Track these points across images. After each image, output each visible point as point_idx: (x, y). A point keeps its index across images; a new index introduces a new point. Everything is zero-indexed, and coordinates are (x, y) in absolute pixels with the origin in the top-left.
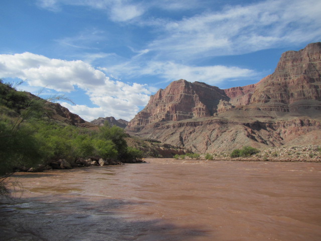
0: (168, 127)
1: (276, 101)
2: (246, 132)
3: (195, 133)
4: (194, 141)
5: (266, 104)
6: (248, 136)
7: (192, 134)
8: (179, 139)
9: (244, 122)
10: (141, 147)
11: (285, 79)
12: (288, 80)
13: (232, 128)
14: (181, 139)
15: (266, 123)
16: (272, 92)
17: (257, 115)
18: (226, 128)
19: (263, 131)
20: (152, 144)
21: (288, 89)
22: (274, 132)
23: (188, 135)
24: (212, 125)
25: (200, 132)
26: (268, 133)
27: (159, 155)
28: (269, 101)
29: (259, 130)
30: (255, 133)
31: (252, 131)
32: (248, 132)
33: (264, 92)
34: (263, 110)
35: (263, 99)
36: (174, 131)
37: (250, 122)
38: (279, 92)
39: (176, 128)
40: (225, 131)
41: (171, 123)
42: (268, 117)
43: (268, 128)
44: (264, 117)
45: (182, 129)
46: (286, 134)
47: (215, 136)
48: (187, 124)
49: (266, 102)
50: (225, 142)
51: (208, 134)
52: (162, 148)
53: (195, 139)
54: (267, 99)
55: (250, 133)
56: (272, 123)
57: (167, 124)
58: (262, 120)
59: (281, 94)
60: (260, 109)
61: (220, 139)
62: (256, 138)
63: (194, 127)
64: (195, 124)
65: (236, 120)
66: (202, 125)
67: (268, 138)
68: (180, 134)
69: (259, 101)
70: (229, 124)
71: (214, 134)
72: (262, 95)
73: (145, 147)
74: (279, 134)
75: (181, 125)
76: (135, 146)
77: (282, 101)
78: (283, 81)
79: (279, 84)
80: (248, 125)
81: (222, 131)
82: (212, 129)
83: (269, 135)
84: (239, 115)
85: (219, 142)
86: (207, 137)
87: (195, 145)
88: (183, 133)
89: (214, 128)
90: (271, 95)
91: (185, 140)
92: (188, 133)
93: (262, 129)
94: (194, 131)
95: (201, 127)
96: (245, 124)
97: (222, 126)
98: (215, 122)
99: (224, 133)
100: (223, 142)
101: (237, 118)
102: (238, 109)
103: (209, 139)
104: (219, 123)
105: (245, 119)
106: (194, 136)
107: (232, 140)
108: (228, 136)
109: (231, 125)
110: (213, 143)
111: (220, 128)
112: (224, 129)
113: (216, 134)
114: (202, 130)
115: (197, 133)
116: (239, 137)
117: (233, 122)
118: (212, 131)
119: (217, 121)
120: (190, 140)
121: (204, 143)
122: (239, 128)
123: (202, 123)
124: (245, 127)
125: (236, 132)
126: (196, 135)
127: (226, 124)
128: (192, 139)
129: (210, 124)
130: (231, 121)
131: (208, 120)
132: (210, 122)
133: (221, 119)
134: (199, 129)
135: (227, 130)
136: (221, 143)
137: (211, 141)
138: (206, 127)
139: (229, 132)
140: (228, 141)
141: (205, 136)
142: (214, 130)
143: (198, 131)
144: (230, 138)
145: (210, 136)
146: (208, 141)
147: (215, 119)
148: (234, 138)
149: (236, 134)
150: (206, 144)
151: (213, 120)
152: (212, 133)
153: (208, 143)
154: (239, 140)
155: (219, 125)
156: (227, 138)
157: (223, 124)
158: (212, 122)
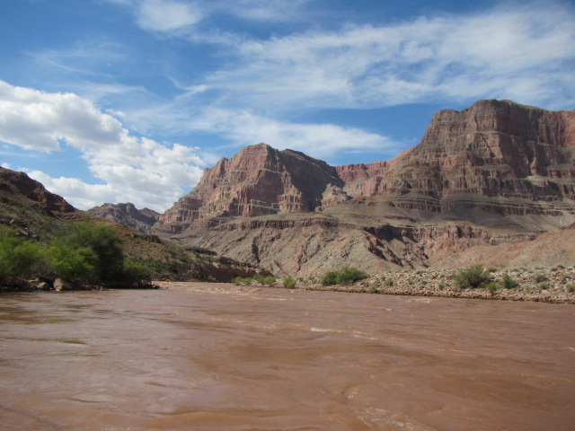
0: (233, 227)
1: (421, 192)
2: (368, 243)
3: (280, 240)
4: (278, 255)
5: (404, 196)
6: (371, 250)
7: (276, 242)
8: (251, 249)
9: (366, 225)
10: (178, 261)
11: (437, 156)
12: (441, 159)
13: (345, 235)
14: (255, 249)
15: (402, 229)
16: (414, 177)
17: (388, 214)
18: (333, 235)
19: (396, 242)
20: (198, 256)
21: (442, 173)
22: (415, 245)
23: (268, 243)
24: (310, 228)
25: (289, 238)
26: (403, 246)
27: (210, 277)
28: (409, 192)
29: (389, 240)
30: (382, 246)
31: (377, 242)
32: (371, 243)
33: (401, 175)
34: (399, 206)
35: (400, 187)
36: (243, 235)
37: (376, 225)
38: (426, 178)
39: (247, 230)
40: (332, 240)
41: (238, 221)
42: (406, 218)
43: (404, 238)
44: (399, 218)
45: (257, 232)
46: (434, 249)
47: (315, 247)
48: (268, 224)
49: (404, 192)
50: (331, 258)
51: (303, 243)
52: (215, 264)
53: (280, 250)
54: (406, 188)
55: (375, 244)
56: (412, 230)
57: (232, 222)
58: (395, 223)
59: (429, 182)
60: (393, 205)
61: (324, 252)
62: (384, 254)
63: (280, 230)
64: (281, 225)
65: (352, 221)
66: (293, 226)
67: (404, 255)
68: (254, 241)
69: (393, 190)
70: (339, 228)
71: (314, 243)
72: (397, 181)
73: (184, 261)
74: (422, 248)
75: (255, 225)
76: (167, 258)
77: (431, 193)
78: (434, 159)
79: (428, 165)
80: (372, 230)
81: (329, 238)
82: (311, 234)
83: (405, 250)
84: (357, 213)
85: (320, 258)
86: (300, 248)
87: (279, 262)
88: (259, 240)
89: (314, 233)
90: (413, 181)
91: (262, 251)
92: (267, 240)
93: (395, 240)
94: (279, 236)
95: (291, 230)
96: (367, 228)
97: (327, 230)
98: (316, 222)
99: (331, 242)
100: (327, 258)
101: (354, 218)
102: (357, 203)
103: (305, 253)
104: (323, 225)
105: (367, 219)
106: (279, 246)
107: (343, 255)
108: (336, 248)
109: (343, 228)
110: (311, 259)
111: (323, 233)
112: (331, 236)
113: (317, 243)
114: (292, 235)
115: (284, 239)
116: (356, 250)
117: (346, 224)
118: (310, 239)
119: (320, 222)
120: (270, 252)
121: (296, 258)
122: (357, 235)
123: (294, 223)
124: (366, 235)
125: (351, 242)
126: (282, 245)
127: (336, 227)
128: (275, 251)
129: (307, 226)
130: (343, 223)
131: (304, 218)
132: (308, 223)
133: (327, 217)
134: (288, 233)
135: (337, 238)
136: (325, 259)
137: (308, 255)
138: (301, 230)
139: (338, 241)
140: (336, 256)
141: (298, 246)
142: (314, 236)
143: (286, 238)
144: (340, 251)
145: (307, 246)
146: (302, 255)
147: (317, 218)
148: (347, 252)
149: (351, 246)
150: (298, 260)
151: (313, 219)
152: (310, 241)
153: (303, 258)
154: (356, 255)
155: (324, 227)
156: (334, 251)
157: (330, 227)
158: (312, 222)
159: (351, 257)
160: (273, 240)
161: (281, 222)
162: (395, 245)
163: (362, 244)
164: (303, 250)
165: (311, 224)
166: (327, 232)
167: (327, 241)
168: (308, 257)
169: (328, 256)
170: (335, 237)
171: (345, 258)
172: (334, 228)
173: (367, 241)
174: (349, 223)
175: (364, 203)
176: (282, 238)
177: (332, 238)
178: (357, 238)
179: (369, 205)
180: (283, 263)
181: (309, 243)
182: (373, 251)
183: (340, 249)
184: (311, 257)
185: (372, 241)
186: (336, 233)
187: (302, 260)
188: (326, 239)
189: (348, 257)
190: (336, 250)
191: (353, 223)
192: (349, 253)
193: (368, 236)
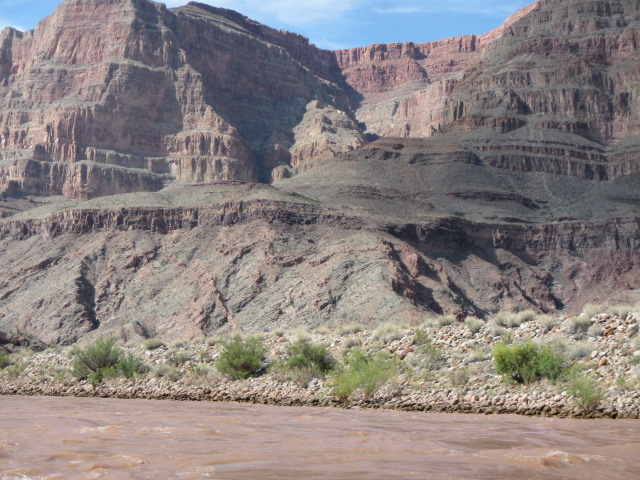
0: (26, 231)
1: (555, 126)
2: (392, 270)
3: (157, 263)
4: (149, 306)
5: (509, 135)
6: (398, 288)
7: (144, 270)
8: (72, 291)
9: (392, 219)
11: (599, 25)
12: (610, 33)
13: (333, 248)
14: (85, 292)
15: (494, 227)
16: (538, 83)
17: (463, 187)
18: (304, 246)
19: (476, 267)
21: (612, 73)
22: (528, 272)
23: (122, 273)
24: (239, 229)
25: (182, 259)
26: (495, 276)
28: (522, 123)
29: (456, 259)
30: (433, 275)
31: (420, 261)
32: (402, 269)
33: (503, 78)
34: (493, 163)
35: (498, 112)
36: (53, 253)
37: (422, 218)
38: (571, 86)
39: (65, 237)
40: (300, 261)
41: (42, 213)
42: (511, 198)
44: (492, 198)
45: (93, 243)
46: (578, 282)
47: (251, 283)
48: (123, 219)
49: (510, 125)
50: (290, 310)
51: (219, 271)
53: (155, 293)
54: (514, 114)
55: (413, 270)
56: (520, 229)
57: (22, 217)
58: (478, 214)
59: (577, 95)
60: (477, 161)
61: (273, 296)
62: (437, 298)
63: (157, 236)
64: (161, 222)
65: (356, 210)
66: (194, 224)
67: (496, 300)
68: (84, 269)
69: (479, 120)
70: (321, 228)
71: (248, 270)
72: (492, 94)
74: (548, 281)
75: (89, 223)
77: (581, 128)
78: (592, 33)
79: (574, 48)
80: (408, 234)
81: (288, 257)
82: (240, 245)
83: (499, 286)
84: (377, 185)
85: (261, 313)
86: (209, 287)
87: (149, 325)
88: (97, 264)
89: (248, 242)
90: (534, 95)
91: (105, 295)
92: (121, 264)
93: (473, 257)
94: (154, 253)
95: (188, 235)
96: (395, 227)
97: (285, 236)
98: (257, 213)
99: (294, 268)
100: (281, 313)
101: (364, 201)
102: (378, 156)
103: (221, 298)
104: (276, 221)
105: (401, 203)
106: (151, 280)
107: (322, 303)
108: (306, 283)
109: (330, 229)
110: (237, 315)
111: (275, 243)
112: (297, 251)
113: (256, 272)
114: (190, 249)
115: (167, 262)
116: (358, 289)
117: (339, 218)
118: (236, 259)
119: (268, 211)
120: (127, 299)
121: (196, 314)
122: (365, 247)
123: (196, 216)
124: (391, 245)
125: (347, 267)
126: (162, 277)
127: (310, 226)
128: (141, 294)
129: (231, 223)
130: (332, 213)
131: (223, 202)
132: (236, 214)
133: (288, 199)
134: (178, 244)
135: (310, 257)
136: (273, 316)
137: (229, 304)
138: (214, 236)
139: (313, 264)
140: (303, 307)
141: (203, 279)
142: (248, 251)
143: (174, 257)
144: (314, 293)
145: (227, 281)
146: (214, 306)
147: (259, 201)
148: (335, 294)
149: (346, 278)
150: (200, 318)
151: (249, 203)
152: (236, 266)
153: (215, 314)
154: (357, 303)
155: (276, 227)
156: (300, 292)
157: (295, 226)
158: (245, 211)
159: (343, 307)
160: (137, 263)
161: (160, 212)
162: (473, 273)
163: (375, 273)
164: (217, 292)
165: (243, 218)
166: (286, 240)
167: (284, 265)
168: (230, 311)
169: (282, 307)
170: (308, 253)
171: (329, 311)
172: (305, 227)
173: (391, 264)
174: (349, 214)
175: (398, 155)
176: (162, 258)
177: (297, 257)
178: (363, 254)
179: (412, 162)
180: (160, 327)
181: (234, 272)
182: (403, 290)
183: (316, 287)
184: (239, 311)
185: (407, 263)
186: (311, 241)
187: (213, 320)
188: (281, 259)
189: (334, 307)
190: (306, 290)
191: (358, 214)
192: (340, 298)
193: (396, 248)
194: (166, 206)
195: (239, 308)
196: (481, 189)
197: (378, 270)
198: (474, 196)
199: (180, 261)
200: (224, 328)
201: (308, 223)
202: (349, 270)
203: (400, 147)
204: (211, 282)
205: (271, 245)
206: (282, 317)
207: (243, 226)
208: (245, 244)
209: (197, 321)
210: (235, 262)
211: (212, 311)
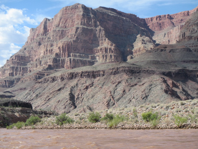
0: (54, 80)
2: (164, 86)
3: (93, 88)
4: (91, 101)
6: (166, 92)
7: (89, 90)
8: (68, 97)
9: (164, 70)
13: (146, 80)
14: (72, 97)
17: (186, 59)
18: (137, 80)
19: (191, 83)
23: (83, 91)
25: (100, 86)
26: (197, 86)
29: (184, 81)
30: (177, 87)
31: (173, 83)
34: (195, 51)
35: (196, 35)
36: (62, 86)
37: (173, 69)
39: (65, 81)
40: (136, 85)
41: (58, 74)
44: (195, 62)
45: (74, 82)
47: (121, 92)
48: (82, 75)
50: (133, 100)
51: (111, 89)
53: (93, 97)
55: (171, 86)
57: (52, 75)
58: (190, 67)
61: (128, 96)
62: (179, 94)
63: (93, 79)
64: (93, 75)
65: (152, 68)
66: (103, 75)
68: (71, 90)
69: (190, 38)
70: (142, 74)
71: (120, 89)
75: (72, 76)
80: (169, 74)
81: (132, 84)
82: (117, 81)
84: (159, 60)
85: (125, 101)
86: (109, 94)
87: (91, 107)
88: (75, 89)
91: (78, 98)
92: (82, 88)
93: (190, 81)
94: (92, 84)
95: (102, 78)
96: (165, 72)
97: (131, 77)
98: (122, 70)
99: (134, 87)
100: (131, 101)
101: (155, 65)
102: (159, 51)
103: (112, 97)
104: (128, 73)
105: (166, 65)
106: (92, 93)
107: (143, 97)
108: (138, 91)
109: (145, 74)
110: (118, 102)
111: (128, 80)
112: (135, 82)
113: (123, 89)
114: (102, 83)
115: (96, 87)
116: (154, 93)
117: (147, 71)
118: (116, 85)
119: (126, 70)
120: (85, 99)
121: (105, 102)
122: (155, 80)
123: (104, 72)
124: (164, 78)
125: (150, 86)
126: (94, 92)
127: (139, 74)
128: (89, 97)
129: (115, 74)
130: (145, 69)
131: (112, 68)
132: (116, 71)
133: (131, 66)
134: (99, 81)
135: (139, 83)
136: (128, 102)
137: (115, 99)
138: (110, 78)
139: (140, 85)
140: (137, 99)
141: (107, 92)
142: (120, 83)
143: (98, 85)
144: (140, 94)
145: (114, 92)
146: (110, 100)
147: (123, 67)
148: (147, 94)
149: (150, 89)
150: (107, 104)
151: (120, 68)
152: (117, 87)
153: (111, 102)
154: (154, 97)
155: (128, 74)
156: (136, 94)
157: (134, 74)
158: (118, 70)
159: (149, 98)
160: (87, 88)
161: (93, 72)
162: (190, 86)
163: (159, 87)
164: (111, 95)
165: (118, 72)
166: (131, 79)
167: (131, 86)
168: (115, 101)
169: (131, 99)
170: (138, 82)
171: (145, 100)
172: (137, 74)
173: (164, 84)
174: (150, 69)
175: (165, 50)
176: (94, 86)
177: (135, 84)
178: (155, 82)
179: (170, 52)
180: (94, 107)
181: (116, 89)
182: (168, 92)
183: (141, 93)
184: (118, 101)
185: (169, 84)
186: (139, 78)
187: (110, 104)
188: (130, 84)
189: (147, 98)
190: (138, 94)
191: (153, 69)
192: (148, 95)
193: (165, 79)
194: (95, 70)
195: (118, 100)
196: (191, 59)
197: (160, 86)
198: (190, 62)
199: (100, 87)
200: (114, 106)
201: (138, 73)
202: (151, 87)
203: (166, 47)
204: (109, 93)
205: (127, 80)
206: (131, 102)
207: (118, 75)
208: (119, 81)
209: (106, 104)
210: (116, 86)
211: (110, 101)
